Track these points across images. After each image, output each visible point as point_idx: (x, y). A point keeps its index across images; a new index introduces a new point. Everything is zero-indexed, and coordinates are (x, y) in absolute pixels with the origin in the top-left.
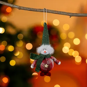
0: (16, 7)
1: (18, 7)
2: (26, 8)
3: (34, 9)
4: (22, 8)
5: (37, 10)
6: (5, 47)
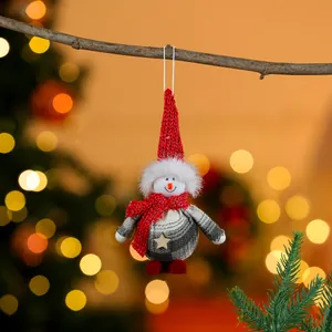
1: (71, 40)
2: (101, 43)
4: (85, 43)
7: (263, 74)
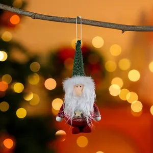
0: (28, 14)
1: (30, 14)
2: (45, 16)
3: (59, 18)
5: (65, 21)
6: (9, 85)
7: (124, 31)
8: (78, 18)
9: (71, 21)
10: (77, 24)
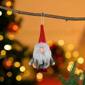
1: (17, 12)
4: (21, 12)
7: (67, 20)
8: (42, 13)
9: (39, 15)
10: (42, 17)
